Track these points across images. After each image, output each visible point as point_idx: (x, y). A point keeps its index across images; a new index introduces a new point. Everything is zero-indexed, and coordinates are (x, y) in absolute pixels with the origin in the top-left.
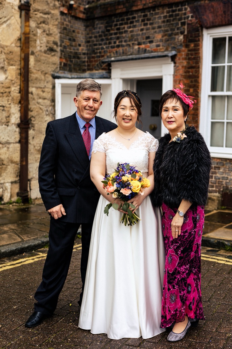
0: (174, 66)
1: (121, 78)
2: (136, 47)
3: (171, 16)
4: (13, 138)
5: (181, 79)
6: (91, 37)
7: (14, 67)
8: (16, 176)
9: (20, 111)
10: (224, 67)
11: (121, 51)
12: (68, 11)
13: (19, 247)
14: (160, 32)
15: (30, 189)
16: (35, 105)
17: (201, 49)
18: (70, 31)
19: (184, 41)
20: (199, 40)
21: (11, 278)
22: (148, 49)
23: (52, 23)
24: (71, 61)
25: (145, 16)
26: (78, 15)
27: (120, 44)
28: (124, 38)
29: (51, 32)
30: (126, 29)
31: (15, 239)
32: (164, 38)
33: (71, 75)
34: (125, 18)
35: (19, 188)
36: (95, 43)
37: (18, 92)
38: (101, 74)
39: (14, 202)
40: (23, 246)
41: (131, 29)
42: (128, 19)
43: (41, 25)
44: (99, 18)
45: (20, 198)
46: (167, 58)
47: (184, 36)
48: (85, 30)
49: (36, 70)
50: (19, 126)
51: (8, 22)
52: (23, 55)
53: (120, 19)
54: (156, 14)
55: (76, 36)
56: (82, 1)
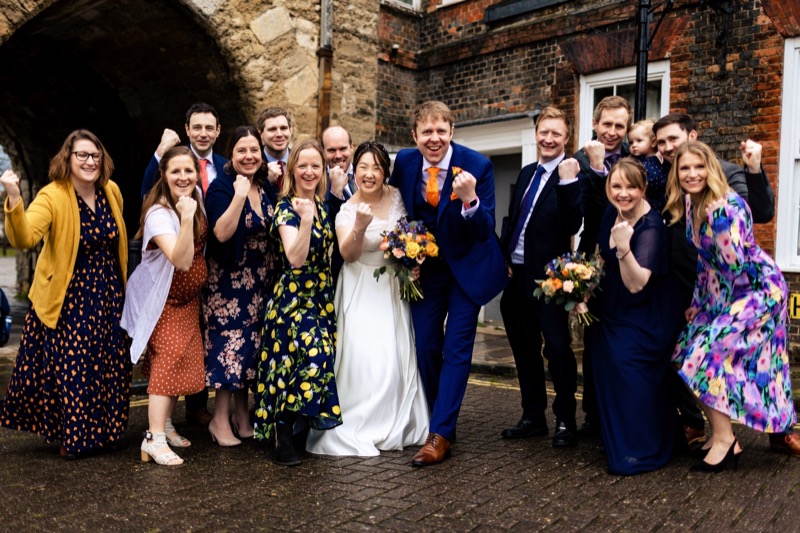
2: (486, 106)
3: (533, 60)
6: (424, 96)
7: (307, 135)
11: (465, 113)
12: (390, 58)
14: (519, 83)
18: (392, 87)
19: (552, 94)
20: (573, 93)
22: (502, 108)
23: (365, 75)
24: (394, 130)
25: (499, 61)
26: (405, 65)
27: (464, 103)
28: (469, 94)
29: (364, 87)
30: (472, 81)
32: (524, 92)
34: (471, 65)
41: (479, 81)
42: (475, 67)
43: (348, 78)
44: (435, 68)
46: (526, 119)
47: (552, 87)
48: (417, 85)
51: (301, 73)
52: (320, 119)
53: (465, 67)
54: (513, 58)
55: (401, 93)
56: (413, 44)
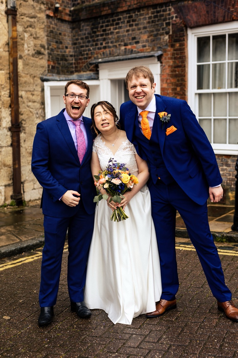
0: (161, 66)
1: (109, 79)
2: (123, 48)
3: (155, 17)
4: (5, 141)
5: (168, 78)
6: (77, 39)
7: (3, 72)
8: (9, 179)
9: (11, 114)
10: (209, 65)
11: (108, 52)
12: (54, 14)
13: (18, 247)
14: (145, 33)
15: (24, 192)
16: (26, 108)
17: (186, 48)
18: (56, 34)
19: (169, 41)
20: (184, 40)
21: (13, 276)
22: (134, 49)
23: (38, 26)
24: (60, 64)
25: (130, 17)
26: (63, 18)
27: (107, 45)
28: (110, 39)
29: (38, 36)
30: (112, 30)
31: (13, 240)
32: (150, 39)
33: (59, 77)
34: (111, 19)
35: (12, 190)
36: (82, 44)
37: (8, 96)
38: (89, 75)
39: (8, 205)
40: (22, 246)
41: (117, 30)
42: (113, 21)
43: (27, 29)
44: (84, 20)
45: (14, 201)
46: (153, 58)
47: (169, 36)
48: (72, 32)
49: (25, 74)
50: (10, 129)
52: (11, 60)
53: (106, 20)
54: (141, 15)
55: (62, 38)
56: (68, 3)
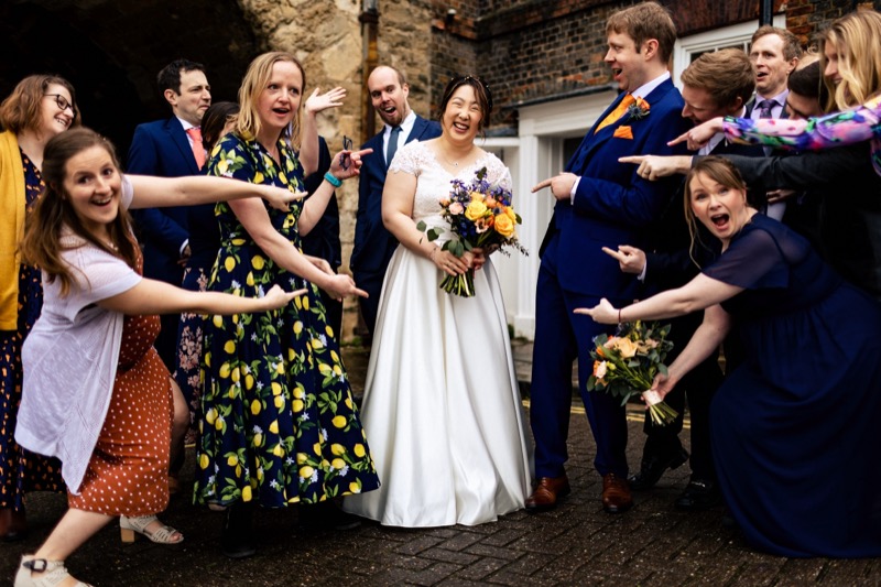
1: (535, 135)
2: (560, 80)
6: (485, 70)
7: (350, 117)
11: (535, 89)
12: (446, 25)
14: (599, 50)
18: (448, 60)
22: (579, 81)
23: (417, 45)
25: (575, 25)
26: (462, 34)
27: (533, 76)
28: (539, 66)
29: (415, 60)
30: (543, 50)
34: (542, 31)
35: (357, 320)
36: (493, 78)
38: (503, 130)
39: (348, 344)
41: (551, 50)
42: (546, 34)
43: (397, 49)
44: (498, 37)
45: (359, 338)
46: (610, 92)
48: (477, 58)
51: (341, 42)
53: (533, 34)
54: (593, 20)
55: (459, 67)
56: (472, 10)
